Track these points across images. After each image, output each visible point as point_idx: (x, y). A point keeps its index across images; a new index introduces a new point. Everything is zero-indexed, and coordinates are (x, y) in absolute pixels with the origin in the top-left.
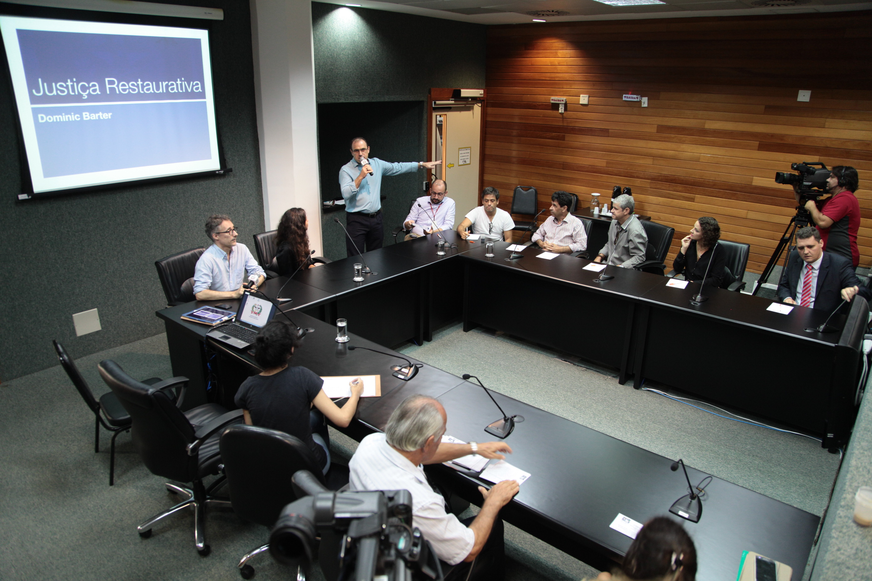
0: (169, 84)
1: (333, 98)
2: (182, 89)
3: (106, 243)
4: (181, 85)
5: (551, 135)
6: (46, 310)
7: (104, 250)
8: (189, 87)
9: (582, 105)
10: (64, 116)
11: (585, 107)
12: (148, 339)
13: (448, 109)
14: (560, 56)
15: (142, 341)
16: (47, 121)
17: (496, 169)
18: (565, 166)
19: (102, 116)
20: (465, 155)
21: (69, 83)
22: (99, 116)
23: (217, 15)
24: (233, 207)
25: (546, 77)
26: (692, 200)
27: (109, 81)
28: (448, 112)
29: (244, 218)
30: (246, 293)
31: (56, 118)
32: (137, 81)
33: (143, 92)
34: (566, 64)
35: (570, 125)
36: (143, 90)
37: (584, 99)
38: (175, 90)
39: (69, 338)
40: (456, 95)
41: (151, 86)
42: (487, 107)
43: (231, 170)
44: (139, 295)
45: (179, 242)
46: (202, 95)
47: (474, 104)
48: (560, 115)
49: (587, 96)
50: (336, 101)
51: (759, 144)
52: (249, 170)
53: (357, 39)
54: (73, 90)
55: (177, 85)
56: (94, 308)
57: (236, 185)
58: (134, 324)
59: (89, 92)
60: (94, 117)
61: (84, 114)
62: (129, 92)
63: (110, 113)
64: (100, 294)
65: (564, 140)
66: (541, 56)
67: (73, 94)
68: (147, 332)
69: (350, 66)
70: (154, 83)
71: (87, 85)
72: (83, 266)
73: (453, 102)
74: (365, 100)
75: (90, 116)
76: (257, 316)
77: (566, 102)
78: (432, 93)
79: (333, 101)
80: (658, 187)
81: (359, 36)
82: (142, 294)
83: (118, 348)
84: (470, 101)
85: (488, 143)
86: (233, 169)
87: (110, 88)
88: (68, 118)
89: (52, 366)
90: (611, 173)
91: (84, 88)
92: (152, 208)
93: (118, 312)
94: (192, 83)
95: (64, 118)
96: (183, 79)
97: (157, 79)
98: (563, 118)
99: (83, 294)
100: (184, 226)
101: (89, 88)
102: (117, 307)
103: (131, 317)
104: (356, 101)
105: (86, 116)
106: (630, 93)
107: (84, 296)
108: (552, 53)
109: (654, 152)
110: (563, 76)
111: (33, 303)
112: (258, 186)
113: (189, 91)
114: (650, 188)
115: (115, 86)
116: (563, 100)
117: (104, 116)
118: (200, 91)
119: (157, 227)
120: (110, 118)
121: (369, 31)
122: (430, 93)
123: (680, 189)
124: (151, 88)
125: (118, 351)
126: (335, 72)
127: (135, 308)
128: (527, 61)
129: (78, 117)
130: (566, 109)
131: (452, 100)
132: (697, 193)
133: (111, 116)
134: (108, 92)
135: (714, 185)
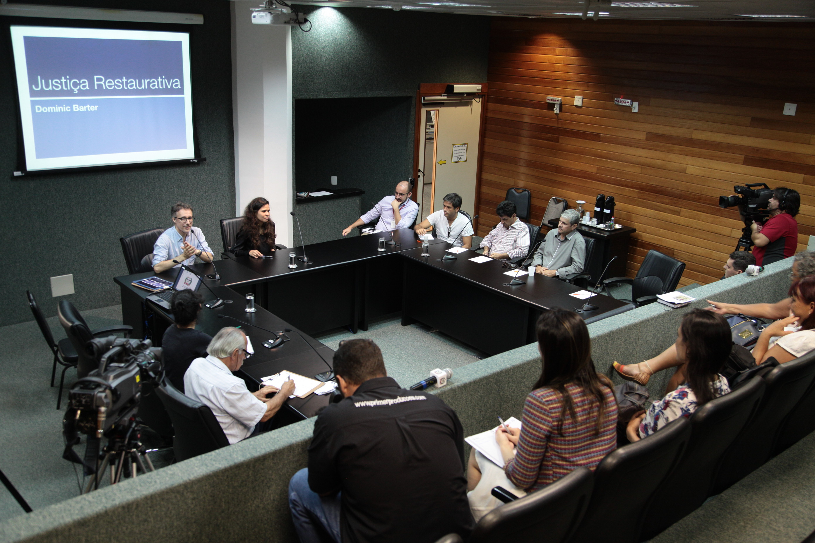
0: (151, 82)
1: (312, 94)
2: (162, 85)
3: (85, 217)
4: (162, 82)
5: (546, 136)
6: (28, 271)
7: (83, 223)
8: (169, 84)
9: (576, 106)
10: (57, 108)
11: (578, 109)
12: (115, 306)
13: (441, 104)
14: (558, 54)
15: (110, 308)
16: (42, 111)
17: (493, 168)
18: (558, 170)
19: (90, 108)
20: (460, 152)
21: (63, 80)
22: (87, 108)
23: (198, 20)
24: (205, 193)
25: (544, 75)
26: (678, 213)
27: (97, 78)
28: (440, 107)
29: (216, 204)
30: (183, 268)
31: (50, 109)
32: (121, 79)
33: (126, 88)
34: (562, 63)
35: (564, 127)
36: (127, 86)
37: (578, 101)
38: (156, 87)
39: (46, 298)
40: (449, 91)
41: (134, 83)
42: (488, 102)
43: (205, 159)
44: (111, 266)
45: (152, 221)
46: (181, 91)
47: (472, 99)
48: (555, 115)
49: (581, 97)
50: (315, 97)
51: (745, 158)
52: (223, 160)
53: (339, 36)
54: (66, 86)
55: (158, 82)
56: (70, 274)
57: (210, 173)
58: (105, 291)
59: (80, 88)
60: (83, 109)
61: (74, 106)
62: (114, 88)
63: (96, 105)
64: (76, 262)
65: (558, 142)
66: (540, 52)
67: (66, 89)
68: (116, 300)
69: (331, 63)
70: (137, 80)
71: (78, 82)
72: (63, 236)
73: (445, 98)
74: (346, 96)
75: (79, 108)
77: (562, 102)
78: (421, 89)
79: (311, 97)
80: (645, 197)
81: (341, 34)
82: (114, 265)
83: (87, 311)
84: (465, 97)
85: (487, 140)
86: (207, 158)
87: (97, 84)
88: (61, 109)
89: (28, 321)
90: (601, 180)
91: (75, 85)
92: (129, 190)
93: (91, 279)
94: (172, 80)
95: (57, 109)
96: (164, 77)
97: (140, 77)
98: (558, 119)
99: (61, 261)
100: (158, 207)
101: (80, 84)
102: (91, 275)
103: (102, 284)
104: (336, 97)
105: (76, 108)
106: (622, 97)
107: (62, 262)
108: (550, 50)
109: (642, 160)
110: (560, 74)
111: (18, 264)
112: (231, 175)
113: (169, 87)
114: (638, 198)
115: (102, 83)
116: (558, 101)
117: (91, 108)
118: (179, 88)
119: (133, 207)
120: (96, 110)
121: (353, 29)
122: (419, 88)
123: (667, 201)
124: (134, 84)
125: (87, 313)
126: (315, 69)
127: (107, 277)
128: (527, 56)
129: (68, 109)
130: (561, 110)
131: (444, 96)
132: (683, 207)
133: (97, 108)
134: (96, 88)
135: (700, 199)
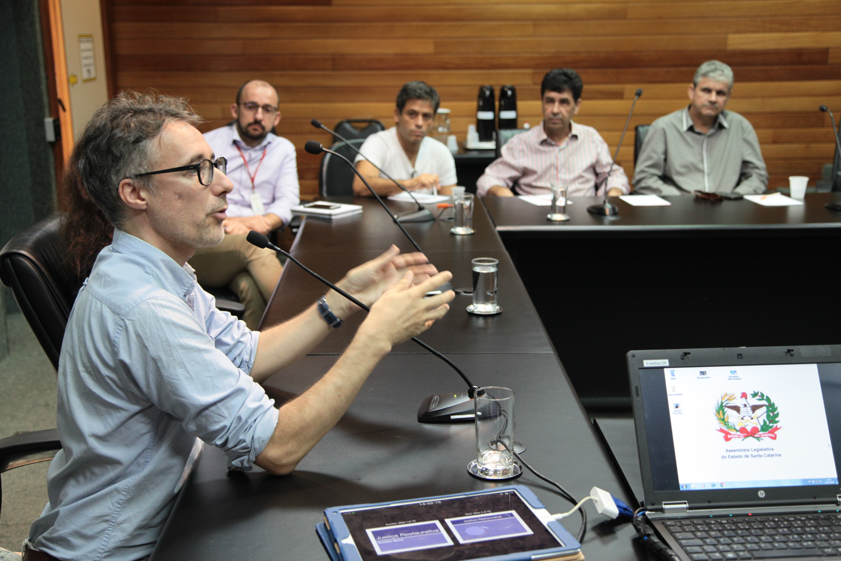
20: (88, 56)
76: (766, 441)
